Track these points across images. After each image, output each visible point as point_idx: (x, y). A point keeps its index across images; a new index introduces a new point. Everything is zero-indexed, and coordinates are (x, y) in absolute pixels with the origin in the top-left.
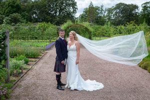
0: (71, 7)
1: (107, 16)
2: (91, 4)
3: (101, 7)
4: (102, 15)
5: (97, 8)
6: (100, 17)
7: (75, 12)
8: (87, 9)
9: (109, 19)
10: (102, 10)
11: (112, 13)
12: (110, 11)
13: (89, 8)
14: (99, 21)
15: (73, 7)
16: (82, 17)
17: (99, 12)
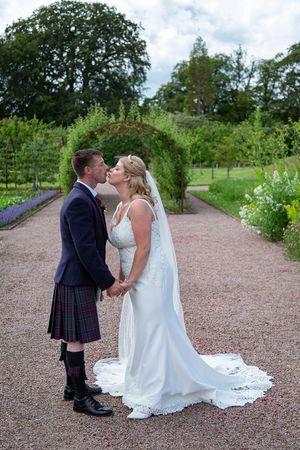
0: (127, 60)
1: (258, 89)
2: (199, 46)
3: (235, 57)
4: (241, 87)
5: (222, 62)
6: (234, 93)
7: (139, 76)
8: (184, 64)
9: (266, 99)
10: (240, 68)
11: (277, 78)
12: (269, 70)
13: (193, 60)
14: (234, 109)
15: (136, 61)
16: (171, 98)
17: (230, 74)
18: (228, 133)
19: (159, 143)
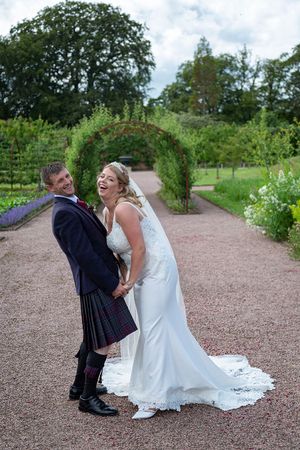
0: (131, 60)
1: (263, 89)
2: (204, 46)
3: (240, 57)
4: (246, 87)
5: (227, 62)
6: (239, 93)
7: (144, 76)
8: (189, 64)
9: (271, 99)
10: (245, 67)
11: (282, 78)
12: (274, 70)
13: (198, 60)
14: (239, 109)
15: (140, 61)
16: (176, 98)
17: (235, 74)
18: (233, 133)
19: (164, 143)
